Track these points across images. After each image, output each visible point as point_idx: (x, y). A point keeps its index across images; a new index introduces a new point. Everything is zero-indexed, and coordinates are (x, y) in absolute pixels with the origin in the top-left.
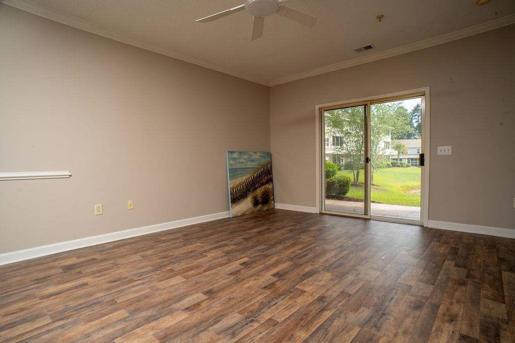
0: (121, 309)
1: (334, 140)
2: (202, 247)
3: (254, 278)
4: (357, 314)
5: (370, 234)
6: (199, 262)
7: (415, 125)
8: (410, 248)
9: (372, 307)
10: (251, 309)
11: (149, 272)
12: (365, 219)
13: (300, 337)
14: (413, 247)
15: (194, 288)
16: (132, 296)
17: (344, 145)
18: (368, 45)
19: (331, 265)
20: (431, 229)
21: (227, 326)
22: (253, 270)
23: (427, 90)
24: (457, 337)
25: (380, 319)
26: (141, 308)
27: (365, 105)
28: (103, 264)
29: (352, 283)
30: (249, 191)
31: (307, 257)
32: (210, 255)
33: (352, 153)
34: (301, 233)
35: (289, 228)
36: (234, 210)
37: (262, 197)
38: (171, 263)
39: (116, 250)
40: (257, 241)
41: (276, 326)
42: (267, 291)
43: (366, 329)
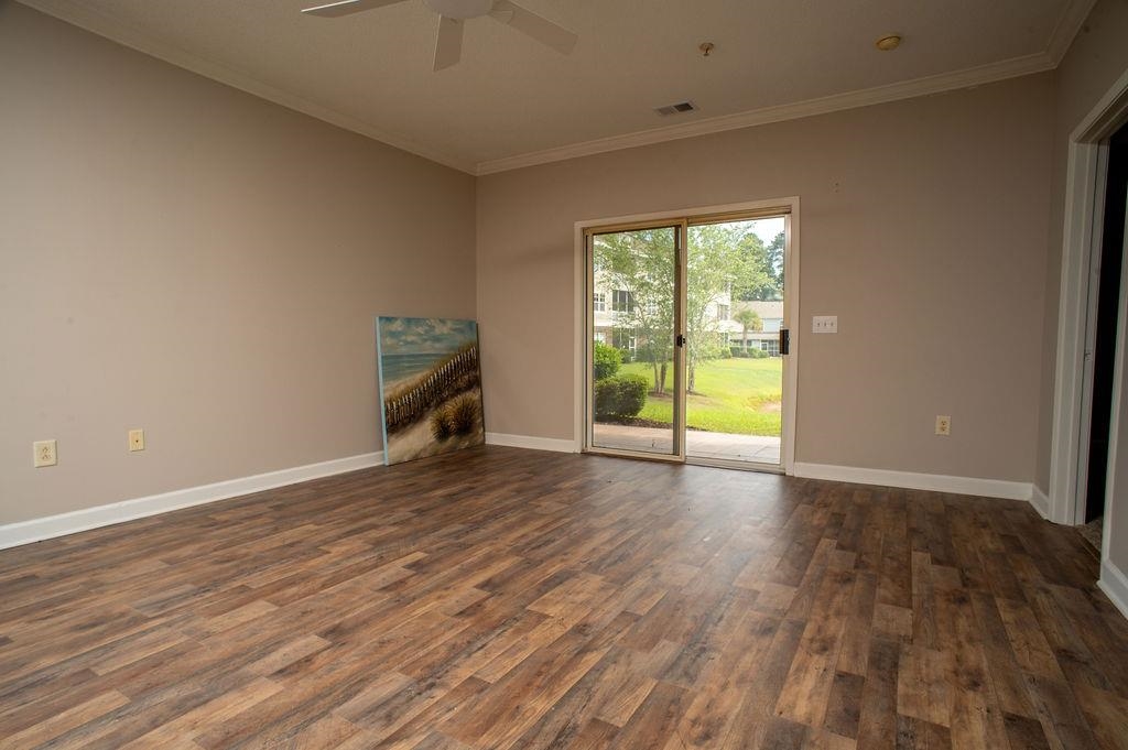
0: (110, 689)
1: (615, 299)
2: (318, 532)
3: (438, 593)
4: (651, 654)
5: (684, 494)
6: (312, 567)
7: (778, 272)
8: (759, 519)
9: (681, 639)
10: (429, 660)
11: (185, 596)
12: (675, 462)
13: (534, 710)
14: (764, 515)
15: (297, 624)
16: (140, 656)
17: (637, 310)
18: (685, 102)
19: (603, 559)
20: (799, 480)
21: (374, 701)
22: (436, 577)
23: (794, 202)
24: (830, 677)
25: (694, 660)
26: (164, 683)
27: (678, 229)
28: (58, 587)
29: (643, 594)
30: (428, 405)
31: (553, 545)
32: (337, 550)
33: (652, 327)
34: (541, 494)
35: (516, 486)
36: (392, 450)
37: (456, 419)
38: (242, 572)
39: (97, 549)
40: (446, 515)
41: (483, 694)
42: (466, 621)
43: (668, 681)
